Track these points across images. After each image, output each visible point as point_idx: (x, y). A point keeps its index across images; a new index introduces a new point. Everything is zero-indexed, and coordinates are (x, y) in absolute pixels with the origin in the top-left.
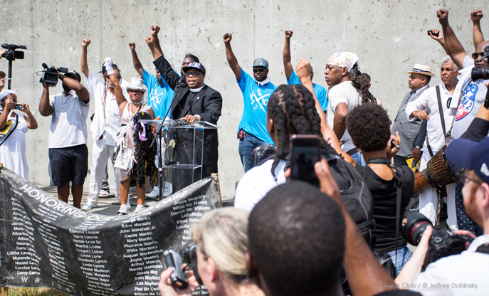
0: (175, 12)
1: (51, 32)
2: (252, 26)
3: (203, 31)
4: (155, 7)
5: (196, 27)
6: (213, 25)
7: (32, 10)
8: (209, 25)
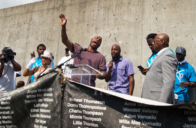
0: (98, 25)
1: (36, 40)
2: (141, 30)
3: (113, 35)
4: (87, 24)
5: (109, 33)
6: (118, 31)
7: (28, 30)
8: (116, 31)
